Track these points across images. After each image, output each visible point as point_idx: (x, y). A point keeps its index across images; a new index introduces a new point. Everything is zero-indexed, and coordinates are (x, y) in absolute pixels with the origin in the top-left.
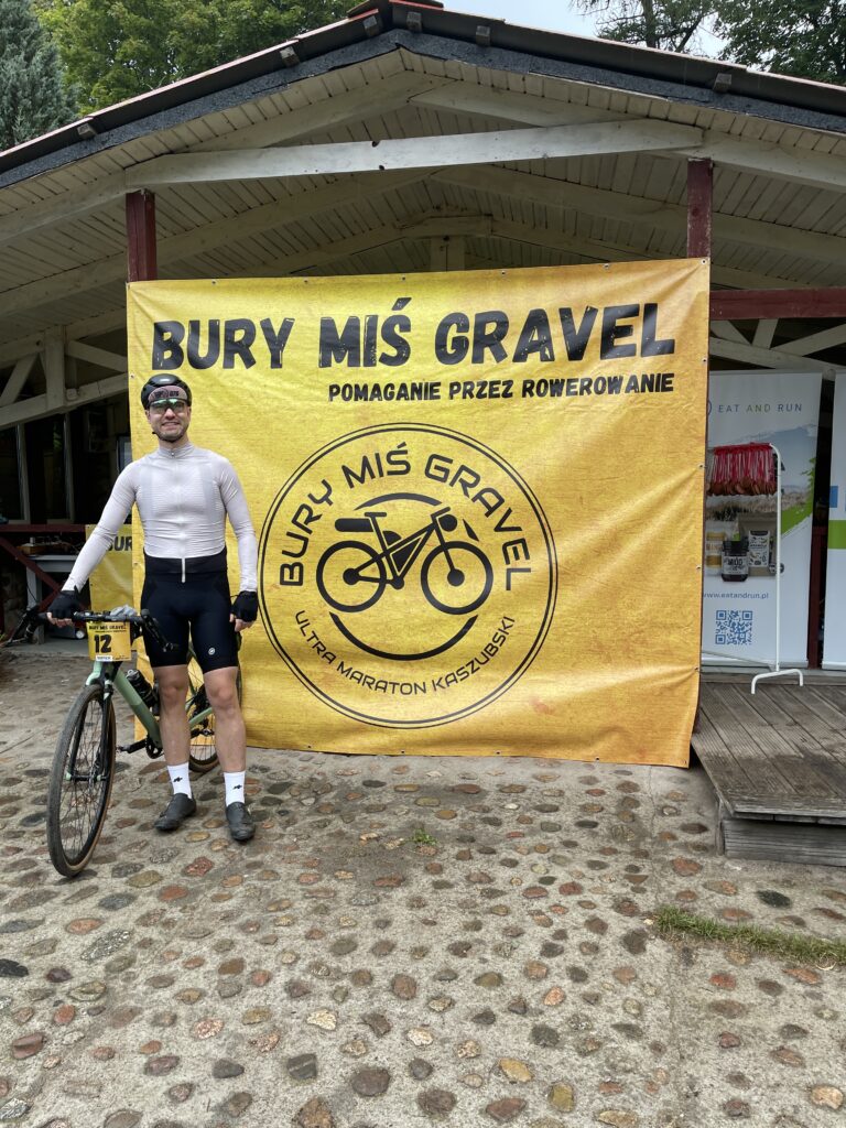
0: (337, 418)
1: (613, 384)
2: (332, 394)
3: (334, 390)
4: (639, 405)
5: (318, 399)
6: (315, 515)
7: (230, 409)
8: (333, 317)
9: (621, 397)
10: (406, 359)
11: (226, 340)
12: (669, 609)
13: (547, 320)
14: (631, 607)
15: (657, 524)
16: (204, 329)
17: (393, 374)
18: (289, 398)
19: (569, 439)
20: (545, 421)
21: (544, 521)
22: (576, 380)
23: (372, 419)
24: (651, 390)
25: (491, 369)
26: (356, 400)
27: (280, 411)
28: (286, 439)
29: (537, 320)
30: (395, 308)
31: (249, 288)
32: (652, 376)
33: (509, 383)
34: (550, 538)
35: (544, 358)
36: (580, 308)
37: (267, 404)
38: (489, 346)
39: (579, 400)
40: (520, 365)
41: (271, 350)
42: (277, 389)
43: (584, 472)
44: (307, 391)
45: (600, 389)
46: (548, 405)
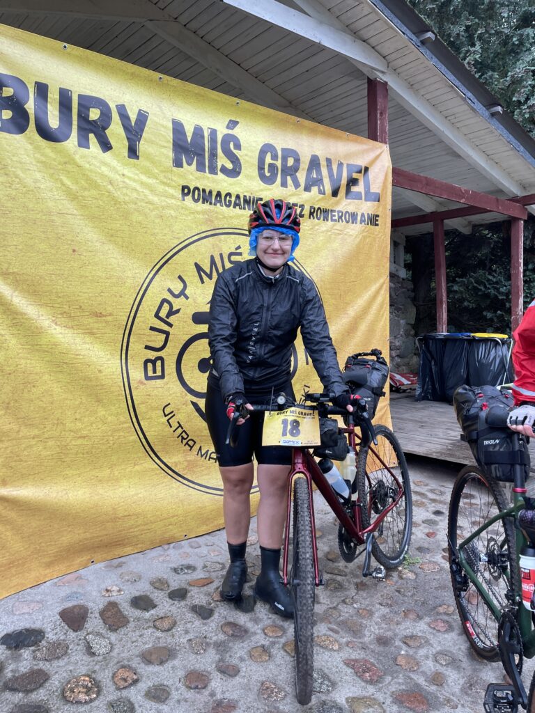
0: (189, 218)
1: (354, 217)
2: (184, 195)
3: (186, 191)
4: (366, 234)
5: (172, 197)
6: (174, 309)
8: (182, 122)
9: (359, 227)
10: (239, 174)
11: (79, 116)
13: (319, 164)
15: (372, 313)
16: (54, 96)
19: (335, 253)
20: (321, 238)
22: (335, 211)
24: (371, 224)
25: (292, 194)
26: (203, 203)
27: (139, 204)
29: (314, 163)
30: (228, 127)
32: (371, 215)
33: (302, 206)
35: (320, 192)
36: (335, 160)
37: (127, 195)
38: (291, 175)
39: (338, 226)
40: (307, 194)
41: (128, 139)
42: (134, 181)
43: (343, 277)
44: (163, 187)
45: (347, 219)
46: (322, 226)
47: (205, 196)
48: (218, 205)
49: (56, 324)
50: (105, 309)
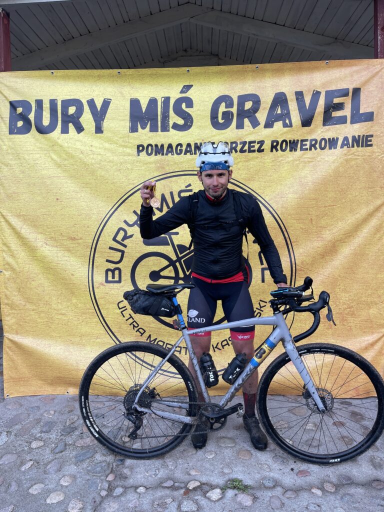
0: (143, 168)
1: (332, 143)
2: (139, 151)
3: (140, 148)
4: (350, 157)
5: (129, 155)
6: (128, 235)
7: (66, 162)
8: (139, 98)
9: (338, 151)
10: (190, 127)
11: (62, 114)
12: (369, 292)
13: (286, 99)
14: (345, 291)
15: (362, 236)
16: (46, 106)
17: (182, 137)
18: (109, 154)
19: (303, 180)
20: (286, 168)
21: (286, 236)
22: (307, 140)
23: (167, 168)
24: (358, 146)
25: (249, 133)
26: (156, 155)
27: (103, 163)
28: (107, 183)
29: (280, 100)
30: (182, 92)
31: (78, 77)
32: (359, 136)
33: (262, 143)
34: (290, 247)
35: (285, 125)
36: (309, 91)
37: (93, 158)
38: (248, 117)
39: (309, 154)
40: (268, 130)
41: (95, 121)
42: (100, 148)
43: (314, 202)
44: (121, 149)
45: (323, 147)
46: (288, 157)
47: (159, 150)
48: (170, 154)
49: (47, 244)
50: (77, 235)
